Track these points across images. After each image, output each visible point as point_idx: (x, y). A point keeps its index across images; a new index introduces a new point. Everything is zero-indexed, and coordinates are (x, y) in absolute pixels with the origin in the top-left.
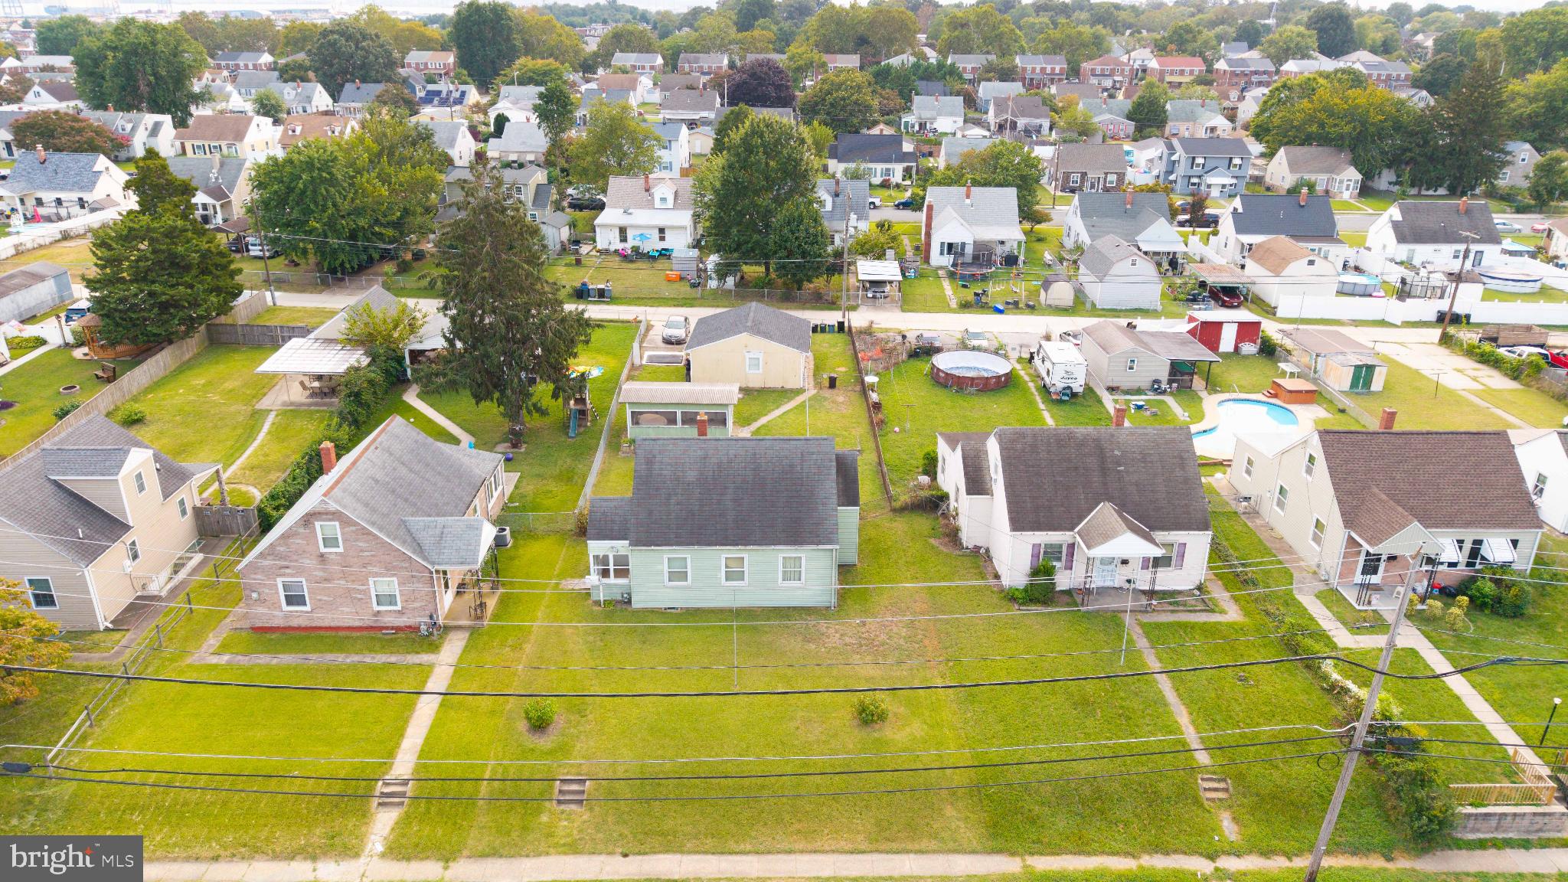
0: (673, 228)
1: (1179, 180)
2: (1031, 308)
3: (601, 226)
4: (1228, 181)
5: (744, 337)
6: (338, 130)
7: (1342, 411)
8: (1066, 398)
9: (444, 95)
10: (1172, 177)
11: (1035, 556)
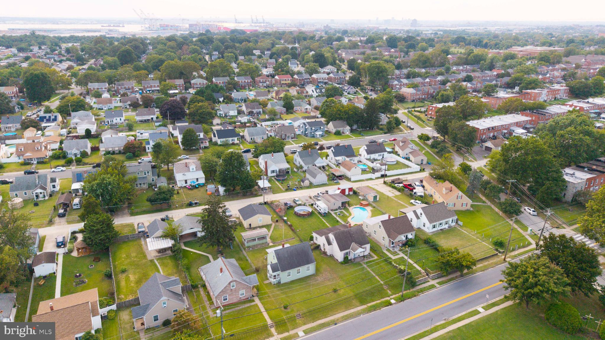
0: (200, 178)
1: (309, 133)
4: (321, 133)
5: (258, 215)
6: (39, 148)
7: (374, 207)
8: (325, 215)
10: (307, 132)
11: (344, 255)
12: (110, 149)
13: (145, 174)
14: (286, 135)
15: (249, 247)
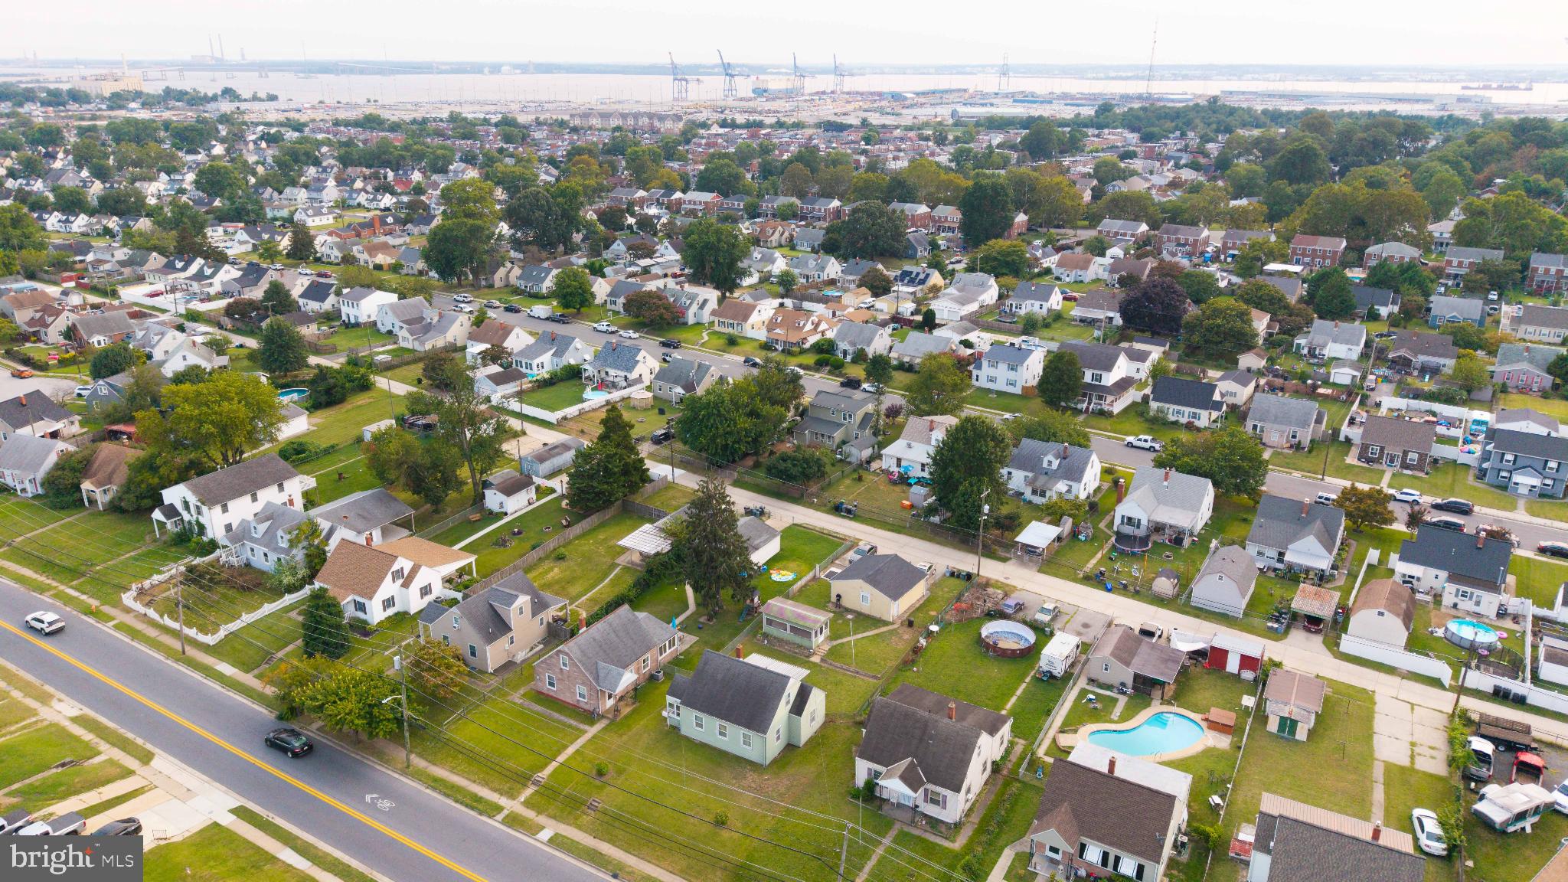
1: (1489, 471)
2: (1137, 594)
3: (887, 455)
4: (1538, 482)
5: (860, 582)
6: (802, 323)
8: (1045, 679)
9: (913, 276)
11: (869, 774)
12: (906, 359)
13: (845, 419)
14: (1382, 449)
15: (766, 636)
